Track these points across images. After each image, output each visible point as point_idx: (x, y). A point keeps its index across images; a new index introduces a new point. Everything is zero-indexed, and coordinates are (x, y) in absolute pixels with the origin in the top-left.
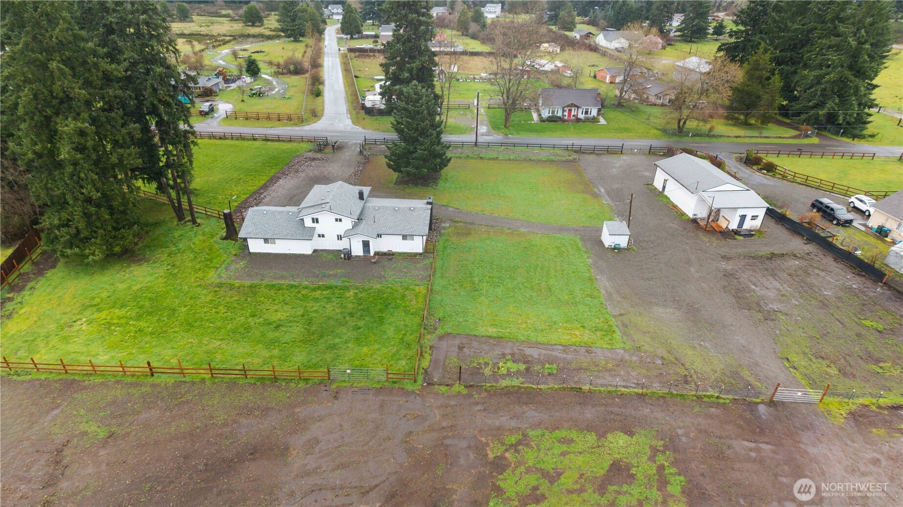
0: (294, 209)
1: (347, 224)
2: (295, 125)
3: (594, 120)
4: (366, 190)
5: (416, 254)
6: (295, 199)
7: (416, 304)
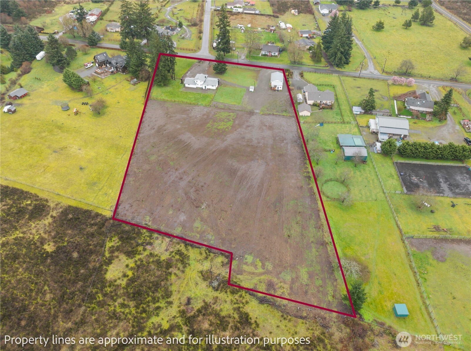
0: (192, 79)
1: (202, 82)
2: (194, 52)
3: (276, 56)
4: (207, 76)
5: (214, 90)
6: (194, 76)
7: (212, 97)
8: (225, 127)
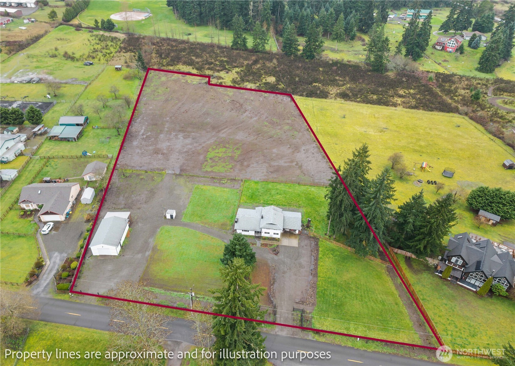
5: (241, 207)
8: (217, 151)
